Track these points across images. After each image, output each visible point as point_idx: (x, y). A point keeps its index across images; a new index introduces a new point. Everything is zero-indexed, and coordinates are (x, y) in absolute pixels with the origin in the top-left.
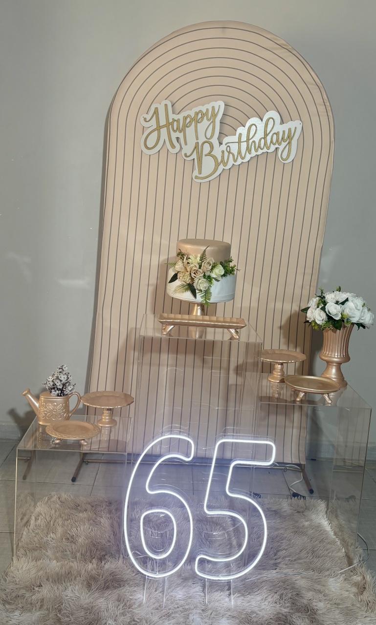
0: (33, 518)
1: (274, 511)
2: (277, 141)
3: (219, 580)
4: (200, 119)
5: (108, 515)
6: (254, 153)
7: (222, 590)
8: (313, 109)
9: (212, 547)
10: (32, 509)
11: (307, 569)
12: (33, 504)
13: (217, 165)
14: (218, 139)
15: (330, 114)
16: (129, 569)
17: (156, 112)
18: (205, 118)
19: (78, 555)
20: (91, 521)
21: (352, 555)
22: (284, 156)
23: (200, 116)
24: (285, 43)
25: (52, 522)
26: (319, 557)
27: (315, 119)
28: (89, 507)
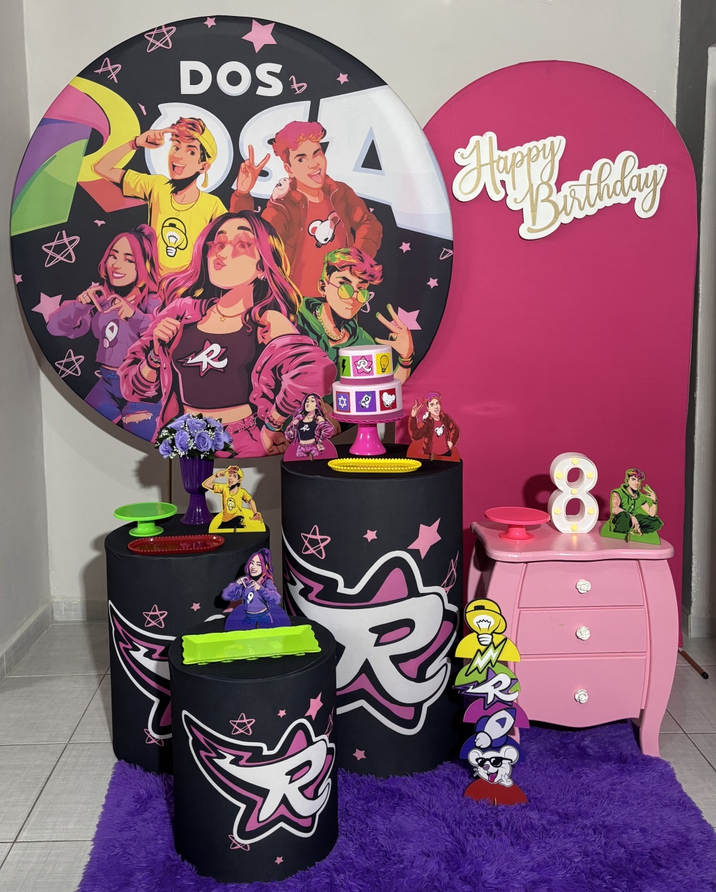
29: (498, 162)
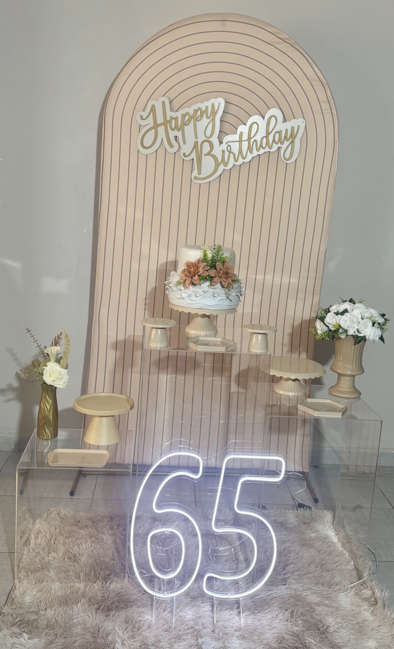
0: (33, 536)
1: (280, 523)
2: (280, 140)
3: (228, 598)
4: (199, 117)
5: (110, 531)
6: (255, 153)
7: (232, 609)
8: (316, 107)
9: (219, 563)
10: (30, 526)
11: (317, 584)
12: (31, 521)
13: (217, 165)
14: (218, 138)
15: (334, 112)
16: (135, 588)
17: (153, 109)
18: (205, 115)
19: (82, 574)
20: (93, 538)
21: (361, 568)
22: (287, 156)
23: (199, 113)
24: (287, 37)
25: (52, 541)
26: (328, 571)
27: (319, 117)
28: (89, 523)
29: (170, 122)
